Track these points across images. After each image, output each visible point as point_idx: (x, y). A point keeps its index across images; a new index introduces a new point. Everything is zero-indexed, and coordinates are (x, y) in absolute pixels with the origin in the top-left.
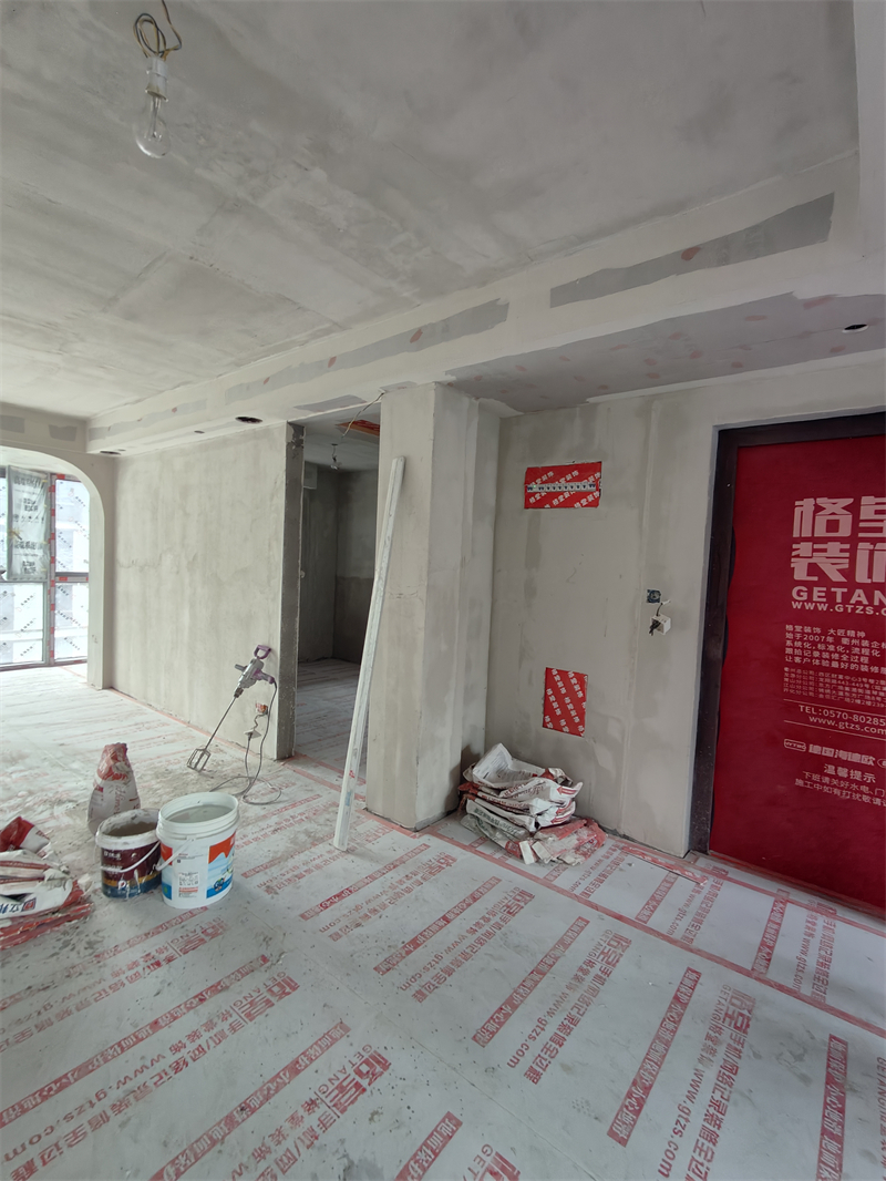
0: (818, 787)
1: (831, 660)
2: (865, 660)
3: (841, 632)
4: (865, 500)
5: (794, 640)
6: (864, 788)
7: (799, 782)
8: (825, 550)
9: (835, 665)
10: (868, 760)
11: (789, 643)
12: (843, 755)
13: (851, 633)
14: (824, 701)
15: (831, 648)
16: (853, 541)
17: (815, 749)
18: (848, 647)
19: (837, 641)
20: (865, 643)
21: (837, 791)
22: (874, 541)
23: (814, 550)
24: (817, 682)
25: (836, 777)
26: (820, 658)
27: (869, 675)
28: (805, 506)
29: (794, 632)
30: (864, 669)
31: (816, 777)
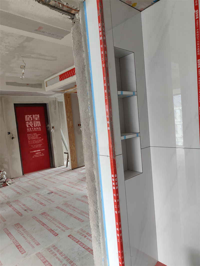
0: (35, 157)
1: (33, 138)
2: (37, 137)
3: (34, 134)
4: (33, 115)
5: (29, 136)
6: (40, 154)
7: (33, 157)
8: (30, 123)
9: (34, 139)
10: (40, 150)
11: (28, 137)
12: (37, 151)
13: (35, 134)
14: (34, 144)
15: (33, 136)
16: (33, 121)
17: (34, 151)
18: (35, 136)
19: (34, 135)
20: (37, 135)
21: (37, 156)
22: (35, 121)
23: (29, 123)
24: (32, 142)
25: (37, 154)
26: (32, 138)
27: (38, 139)
28: (26, 116)
29: (28, 135)
30: (37, 138)
31: (35, 155)
